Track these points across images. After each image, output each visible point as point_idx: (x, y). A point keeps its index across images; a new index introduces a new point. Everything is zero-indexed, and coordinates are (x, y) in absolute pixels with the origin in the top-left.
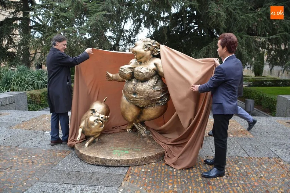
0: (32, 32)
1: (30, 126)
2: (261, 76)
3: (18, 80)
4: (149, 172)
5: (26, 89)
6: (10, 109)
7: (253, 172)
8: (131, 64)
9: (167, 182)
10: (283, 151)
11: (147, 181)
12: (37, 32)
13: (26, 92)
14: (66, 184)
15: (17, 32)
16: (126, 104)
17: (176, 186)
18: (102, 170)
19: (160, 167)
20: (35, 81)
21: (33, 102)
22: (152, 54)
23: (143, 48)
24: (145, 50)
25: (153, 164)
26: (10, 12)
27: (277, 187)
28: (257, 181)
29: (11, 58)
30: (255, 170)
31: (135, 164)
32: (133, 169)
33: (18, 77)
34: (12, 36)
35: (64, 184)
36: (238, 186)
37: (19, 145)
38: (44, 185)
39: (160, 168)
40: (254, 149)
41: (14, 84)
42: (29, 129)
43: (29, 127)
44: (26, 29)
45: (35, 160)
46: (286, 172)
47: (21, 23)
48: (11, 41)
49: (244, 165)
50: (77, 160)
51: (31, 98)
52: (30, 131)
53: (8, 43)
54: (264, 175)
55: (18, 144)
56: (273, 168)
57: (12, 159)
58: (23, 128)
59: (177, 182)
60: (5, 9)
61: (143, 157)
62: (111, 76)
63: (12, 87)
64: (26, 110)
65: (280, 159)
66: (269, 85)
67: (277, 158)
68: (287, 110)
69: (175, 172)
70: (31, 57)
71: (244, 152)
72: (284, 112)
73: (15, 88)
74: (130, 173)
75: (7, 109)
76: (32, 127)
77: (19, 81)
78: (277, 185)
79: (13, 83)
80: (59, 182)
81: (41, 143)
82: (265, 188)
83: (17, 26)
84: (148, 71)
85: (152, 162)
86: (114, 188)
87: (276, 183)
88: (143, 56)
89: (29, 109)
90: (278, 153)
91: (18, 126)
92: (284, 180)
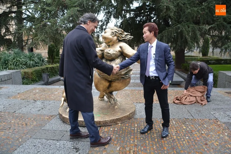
0: (25, 23)
1: (24, 97)
2: (207, 56)
3: (14, 61)
4: (116, 130)
5: (21, 68)
6: (8, 84)
7: (196, 130)
8: (102, 47)
9: (129, 138)
10: (220, 114)
11: (114, 137)
12: (29, 23)
13: (21, 70)
14: (52, 140)
15: (13, 23)
16: (98, 78)
17: (136, 141)
19: (125, 127)
20: (27, 62)
21: (27, 78)
22: (118, 39)
23: (111, 35)
24: (113, 36)
25: (119, 124)
26: (6, 7)
27: (214, 141)
28: (199, 137)
29: (9, 44)
30: (197, 129)
31: (105, 125)
32: (103, 128)
33: (14, 59)
34: (8, 26)
35: (50, 140)
36: (184, 141)
37: (15, 111)
38: (35, 141)
39: (124, 128)
40: (198, 113)
41: (11, 64)
42: (23, 99)
43: (23, 97)
44: (20, 20)
45: (28, 123)
46: (222, 130)
47: (15, 15)
48: (8, 30)
49: (190, 125)
50: (60, 122)
51: (25, 75)
52: (24, 100)
53: (6, 32)
54: (204, 132)
55: (15, 110)
56: (211, 127)
57: (10, 122)
58: (18, 98)
59: (137, 138)
60: (3, 4)
61: (111, 119)
63: (10, 67)
64: (20, 84)
65: (218, 120)
66: (214, 64)
67: (216, 119)
68: (226, 83)
69: (136, 131)
70: (25, 42)
71: (190, 115)
72: (224, 85)
73: (12, 68)
74: (101, 131)
75: (6, 84)
76: (25, 97)
77: (15, 62)
78: (214, 139)
79: (10, 63)
80: (47, 138)
81: (33, 110)
82: (205, 142)
83: (12, 18)
84: (115, 53)
85: (119, 123)
86: (88, 142)
87: (213, 138)
88: (111, 41)
89: (23, 84)
90: (217, 115)
91: (15, 97)
92: (219, 136)
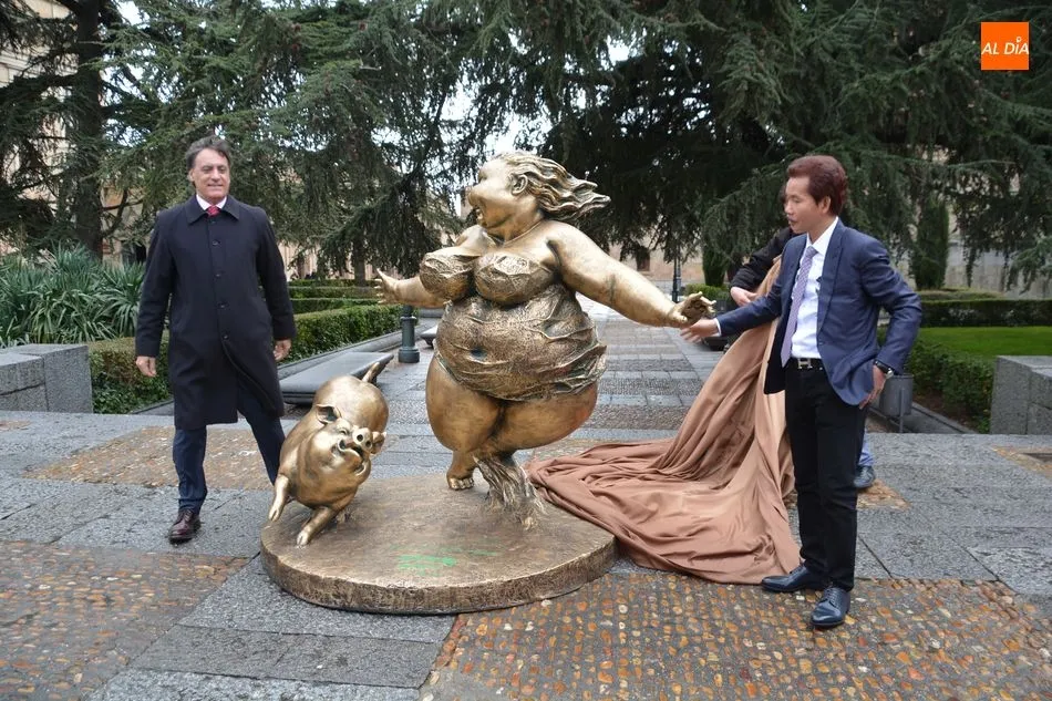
0: (112, 128)
1: (100, 470)
2: (939, 289)
3: (57, 301)
4: (530, 633)
5: (87, 334)
6: (28, 408)
7: (903, 634)
8: (465, 244)
9: (593, 670)
10: (1014, 557)
11: (520, 667)
12: (129, 129)
13: (88, 344)
14: (228, 678)
15: (58, 127)
16: (448, 388)
17: (624, 684)
18: (359, 626)
19: (570, 615)
20: (119, 306)
21: (114, 383)
22: (539, 207)
23: (510, 188)
24: (515, 192)
25: (543, 604)
26: (30, 57)
27: (989, 685)
28: (917, 665)
29: (35, 225)
30: (910, 627)
31: (478, 607)
32: (470, 623)
33: (56, 293)
34: (36, 143)
35: (219, 677)
36: (850, 683)
37: (57, 538)
38: (149, 682)
39: (567, 620)
40: (909, 551)
41: (43, 317)
42: (97, 479)
43: (96, 470)
44: (88, 116)
45: (118, 593)
46: (1023, 632)
47: (70, 94)
48: (32, 160)
49: (874, 608)
50: (268, 592)
51: (106, 369)
52: (100, 486)
53: (23, 169)
54: (943, 643)
55: (56, 532)
56: (975, 619)
57: (30, 589)
58: (74, 474)
59: (630, 668)
60: (14, 46)
61: (506, 579)
62: (395, 288)
63: (38, 328)
64: (84, 410)
65: (1001, 585)
66: (969, 322)
67: (992, 582)
68: (1031, 410)
69: (622, 635)
70: (109, 216)
71: (873, 559)
72: (1020, 418)
73: (46, 332)
74: (460, 637)
75: (17, 408)
76: (105, 471)
77: (61, 305)
78: (990, 678)
79: (39, 313)
80: (202, 669)
81: (141, 531)
82: (947, 689)
83: (56, 108)
84: (526, 270)
85: (542, 597)
86: (400, 690)
87: (986, 673)
88: (508, 217)
89: (98, 408)
90: (997, 561)
91: (57, 471)
92: (1013, 662)
